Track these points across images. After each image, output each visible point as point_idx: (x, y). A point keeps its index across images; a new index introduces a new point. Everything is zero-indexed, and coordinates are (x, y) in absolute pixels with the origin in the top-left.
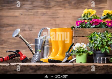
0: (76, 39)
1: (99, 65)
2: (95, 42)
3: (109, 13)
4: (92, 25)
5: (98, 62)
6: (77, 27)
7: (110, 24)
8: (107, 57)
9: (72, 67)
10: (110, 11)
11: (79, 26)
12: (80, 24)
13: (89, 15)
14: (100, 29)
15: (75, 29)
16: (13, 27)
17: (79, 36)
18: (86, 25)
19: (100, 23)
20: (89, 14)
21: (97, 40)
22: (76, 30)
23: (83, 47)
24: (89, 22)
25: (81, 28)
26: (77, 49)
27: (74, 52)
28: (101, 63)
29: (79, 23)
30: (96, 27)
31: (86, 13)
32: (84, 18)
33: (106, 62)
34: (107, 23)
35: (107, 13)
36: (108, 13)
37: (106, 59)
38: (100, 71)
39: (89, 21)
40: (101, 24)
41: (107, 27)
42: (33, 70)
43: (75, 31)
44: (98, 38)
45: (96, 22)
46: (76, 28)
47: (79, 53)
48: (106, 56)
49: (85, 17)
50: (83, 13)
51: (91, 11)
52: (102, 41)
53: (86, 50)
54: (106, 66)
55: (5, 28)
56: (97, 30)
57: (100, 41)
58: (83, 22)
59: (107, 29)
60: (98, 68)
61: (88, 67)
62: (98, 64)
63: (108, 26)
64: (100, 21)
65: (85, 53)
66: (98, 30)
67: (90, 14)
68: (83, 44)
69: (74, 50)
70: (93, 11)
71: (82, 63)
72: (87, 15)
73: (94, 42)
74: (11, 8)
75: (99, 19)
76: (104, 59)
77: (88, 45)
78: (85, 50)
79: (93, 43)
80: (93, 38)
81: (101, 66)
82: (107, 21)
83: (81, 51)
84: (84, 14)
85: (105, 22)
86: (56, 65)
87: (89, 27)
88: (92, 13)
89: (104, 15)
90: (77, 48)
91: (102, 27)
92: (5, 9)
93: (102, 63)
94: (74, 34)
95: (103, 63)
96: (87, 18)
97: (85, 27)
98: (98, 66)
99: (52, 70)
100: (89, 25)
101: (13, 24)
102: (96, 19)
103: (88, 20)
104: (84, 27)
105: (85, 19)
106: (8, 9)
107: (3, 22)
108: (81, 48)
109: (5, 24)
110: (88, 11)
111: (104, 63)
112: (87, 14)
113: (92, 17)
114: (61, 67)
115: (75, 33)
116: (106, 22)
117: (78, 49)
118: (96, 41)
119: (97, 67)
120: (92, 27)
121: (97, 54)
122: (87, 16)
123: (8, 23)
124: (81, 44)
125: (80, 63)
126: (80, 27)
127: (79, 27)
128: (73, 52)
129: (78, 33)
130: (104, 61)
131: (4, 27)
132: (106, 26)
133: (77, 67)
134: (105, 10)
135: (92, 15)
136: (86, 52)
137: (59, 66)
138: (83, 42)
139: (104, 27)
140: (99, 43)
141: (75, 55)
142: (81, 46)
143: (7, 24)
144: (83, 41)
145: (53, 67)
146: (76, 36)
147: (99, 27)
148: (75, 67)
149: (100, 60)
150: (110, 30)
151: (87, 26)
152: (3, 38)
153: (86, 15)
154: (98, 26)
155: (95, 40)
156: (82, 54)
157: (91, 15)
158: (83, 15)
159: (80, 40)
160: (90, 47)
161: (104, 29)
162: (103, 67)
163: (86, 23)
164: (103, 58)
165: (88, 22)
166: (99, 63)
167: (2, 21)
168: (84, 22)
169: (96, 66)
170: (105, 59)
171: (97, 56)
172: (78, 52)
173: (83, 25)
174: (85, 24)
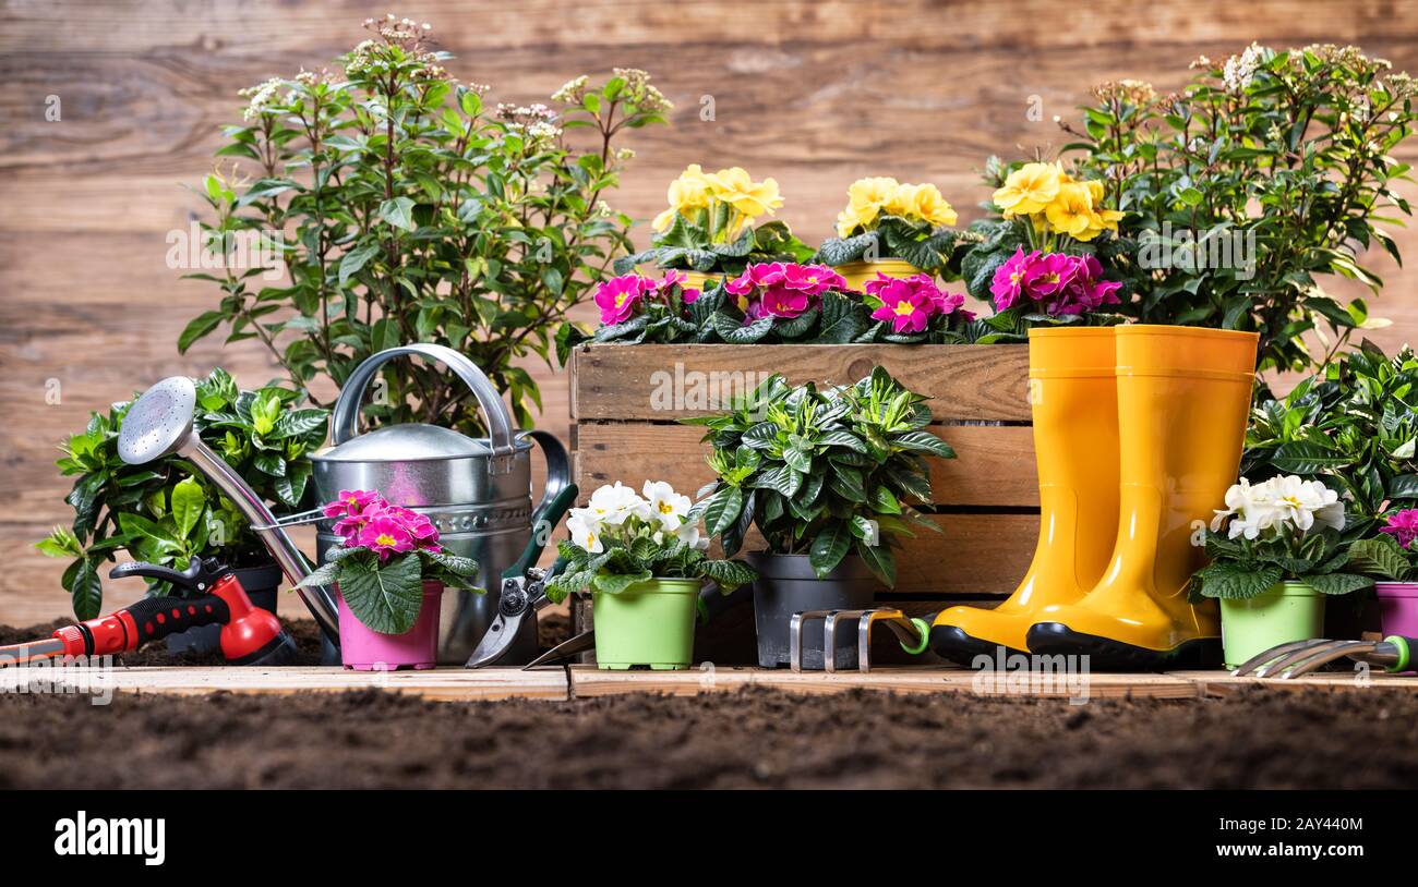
0: (600, 447)
1: (798, 691)
2: (765, 482)
3: (901, 210)
4: (741, 319)
5: (795, 662)
6: (611, 331)
7: (905, 309)
8: (875, 614)
9: (552, 706)
10: (906, 186)
11: (631, 326)
12: (634, 309)
13: (724, 225)
14: (819, 352)
15: (587, 350)
16: (112, 331)
17: (627, 421)
18: (687, 318)
19: (814, 301)
20: (716, 218)
21: (782, 463)
22: (595, 363)
23: (659, 524)
24: (714, 292)
25: (644, 341)
26: (607, 542)
27: (581, 569)
28: (821, 669)
29: (621, 300)
30: (783, 331)
31: (689, 209)
32: (672, 253)
33: (863, 660)
34: (877, 303)
35: (876, 208)
36: (885, 203)
37: (864, 626)
38: (801, 741)
39: (718, 278)
40: (826, 310)
41: (878, 339)
42: (172, 743)
43: (593, 370)
44: (788, 445)
45: (777, 288)
46: (594, 345)
47: (623, 573)
48: (867, 605)
49: (687, 239)
50: (667, 207)
51: (739, 189)
52: (823, 471)
53: (687, 551)
54: (857, 693)
55: (37, 348)
56: (791, 367)
57: (806, 470)
58: (661, 284)
59: (877, 357)
60: (790, 715)
61: (698, 709)
62: (793, 681)
63: (887, 330)
64: (813, 280)
65: (678, 574)
66: (803, 365)
67: (727, 210)
68: (657, 489)
69: (579, 552)
70: (758, 186)
71: (646, 668)
72: (705, 221)
73: (752, 478)
74: (94, 161)
75: (806, 263)
76: (848, 633)
77: (704, 505)
78: (675, 551)
79: (747, 485)
80: (748, 443)
81: (817, 692)
82: (876, 278)
83: (644, 556)
84: (671, 214)
85: (863, 290)
86: (399, 692)
87: (722, 333)
88: (750, 209)
89: (858, 230)
90: (609, 528)
91: (833, 337)
92: (43, 166)
93: (829, 663)
94: (580, 397)
95: (838, 668)
96: (702, 254)
97: (685, 337)
98: (792, 698)
99: (353, 740)
100: (713, 316)
101: (118, 308)
102: (783, 266)
103: (706, 267)
104: (672, 333)
105: (681, 263)
106: (69, 163)
107: (23, 286)
108: (645, 531)
109: (36, 308)
110: (709, 190)
111: (853, 667)
112: (698, 213)
113: (743, 238)
114: (442, 711)
115: (590, 390)
116: (872, 286)
117: (614, 543)
118: (770, 472)
119: (777, 708)
120: (741, 332)
121: (784, 587)
122: (702, 236)
123: (63, 299)
124: (639, 493)
125: (635, 668)
126: (639, 339)
127: (630, 336)
128: (572, 566)
129: (615, 389)
130: (846, 653)
131: (30, 335)
132: (872, 324)
133: (596, 704)
134: (859, 183)
135: (749, 222)
136: (690, 572)
137: (427, 699)
138: (663, 473)
139: (850, 334)
140: (802, 492)
141: (588, 596)
142: (646, 512)
143: (63, 310)
144: (662, 467)
145: (373, 707)
146: (601, 415)
147: (810, 335)
148: (581, 704)
149: (813, 636)
150: (907, 362)
151: (699, 323)
152: (23, 439)
153: (694, 221)
154: (802, 324)
155: (764, 458)
156: (653, 587)
157: (735, 229)
158: (662, 223)
159: (633, 456)
160: (722, 523)
161: (856, 350)
162: (834, 707)
163: (692, 294)
164: (839, 625)
165: (707, 288)
166: (803, 669)
167: (14, 276)
168: (670, 289)
169: (771, 696)
170: (855, 632)
171: (784, 605)
172: (617, 567)
173: (665, 321)
174: (684, 306)
